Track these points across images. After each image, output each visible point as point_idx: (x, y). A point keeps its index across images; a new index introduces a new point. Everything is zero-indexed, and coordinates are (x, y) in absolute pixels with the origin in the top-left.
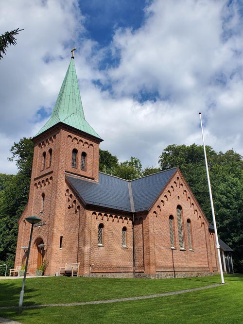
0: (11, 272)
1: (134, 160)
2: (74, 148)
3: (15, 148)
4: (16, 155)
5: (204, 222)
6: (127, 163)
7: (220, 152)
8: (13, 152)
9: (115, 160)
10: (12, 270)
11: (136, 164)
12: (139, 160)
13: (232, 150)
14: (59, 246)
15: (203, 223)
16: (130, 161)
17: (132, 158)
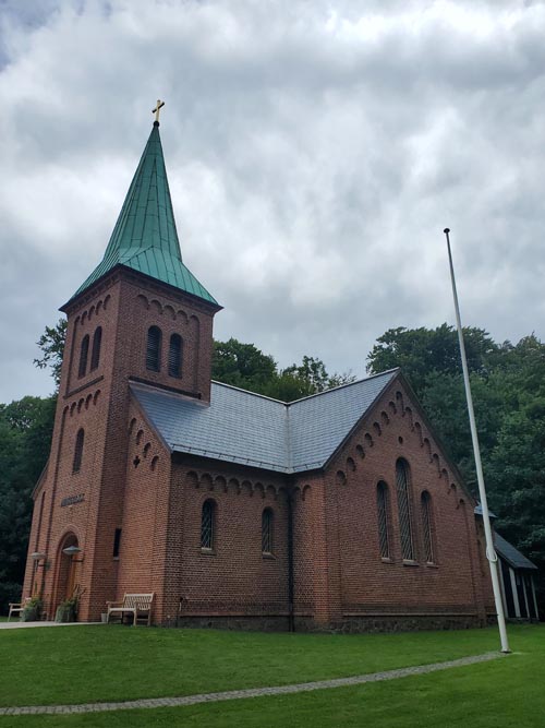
0: (12, 610)
1: (310, 363)
2: (152, 324)
3: (49, 338)
4: (52, 354)
5: (465, 498)
6: (294, 369)
7: (506, 342)
8: (44, 346)
9: (268, 364)
10: (14, 607)
11: (316, 372)
12: (321, 363)
13: (532, 337)
14: (112, 550)
15: (462, 501)
16: (300, 364)
17: (306, 360)
